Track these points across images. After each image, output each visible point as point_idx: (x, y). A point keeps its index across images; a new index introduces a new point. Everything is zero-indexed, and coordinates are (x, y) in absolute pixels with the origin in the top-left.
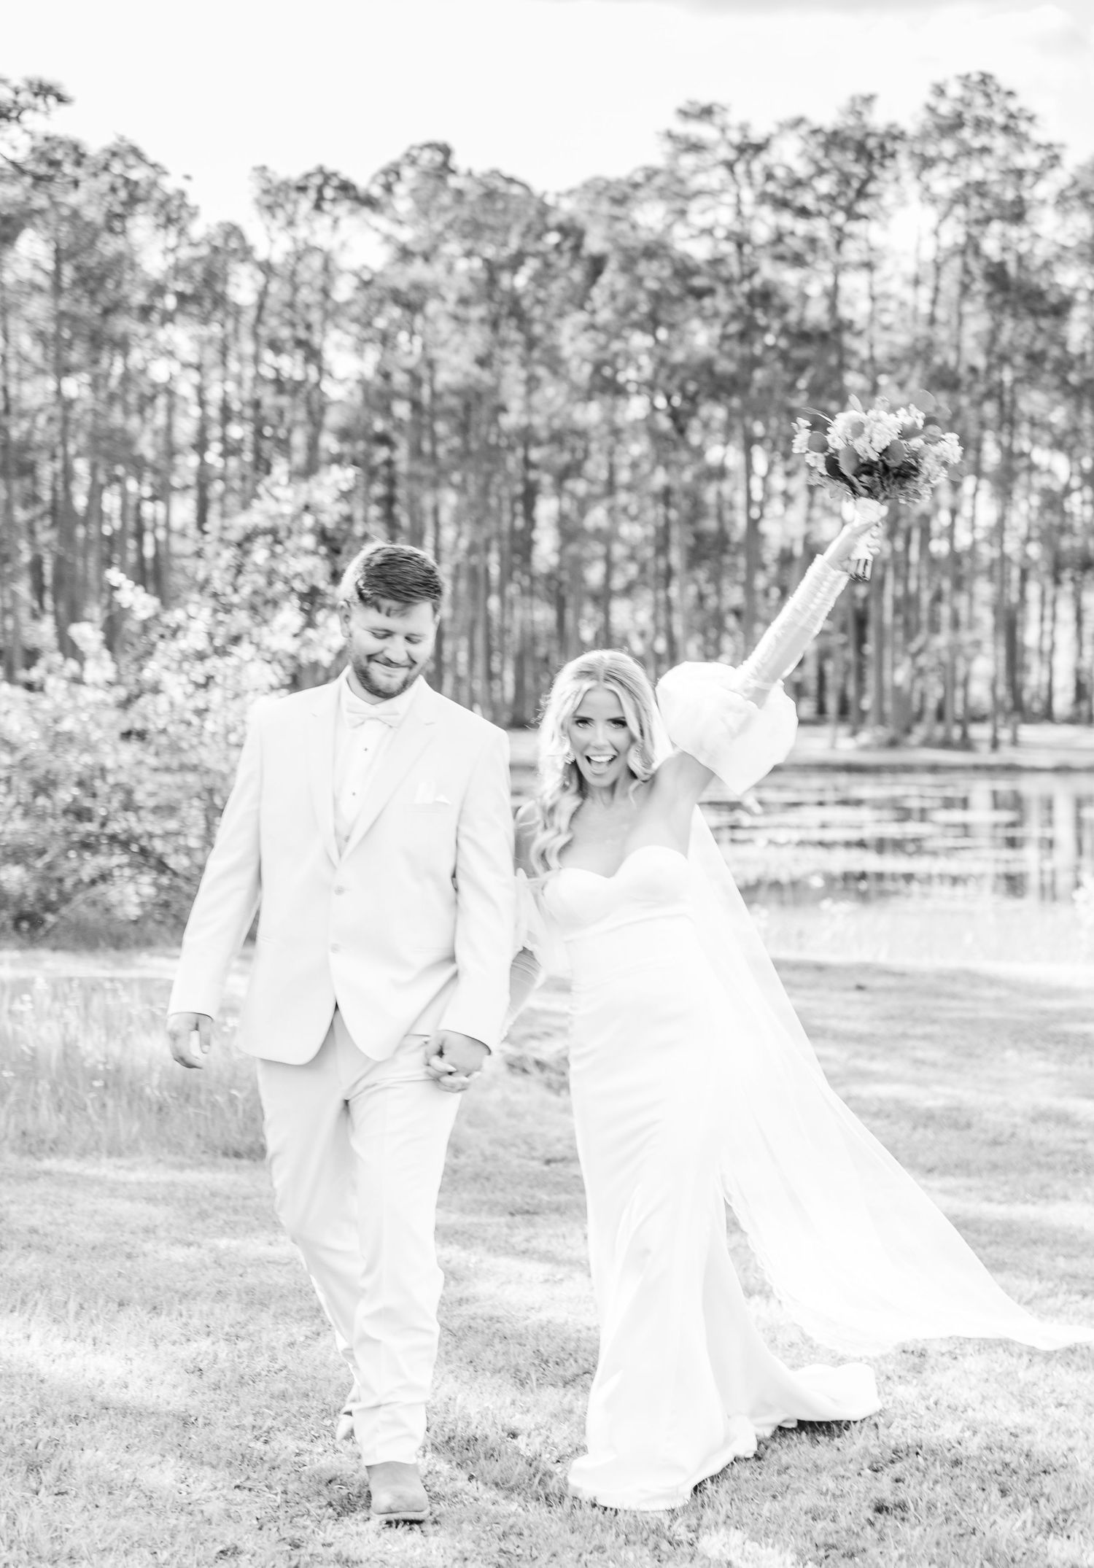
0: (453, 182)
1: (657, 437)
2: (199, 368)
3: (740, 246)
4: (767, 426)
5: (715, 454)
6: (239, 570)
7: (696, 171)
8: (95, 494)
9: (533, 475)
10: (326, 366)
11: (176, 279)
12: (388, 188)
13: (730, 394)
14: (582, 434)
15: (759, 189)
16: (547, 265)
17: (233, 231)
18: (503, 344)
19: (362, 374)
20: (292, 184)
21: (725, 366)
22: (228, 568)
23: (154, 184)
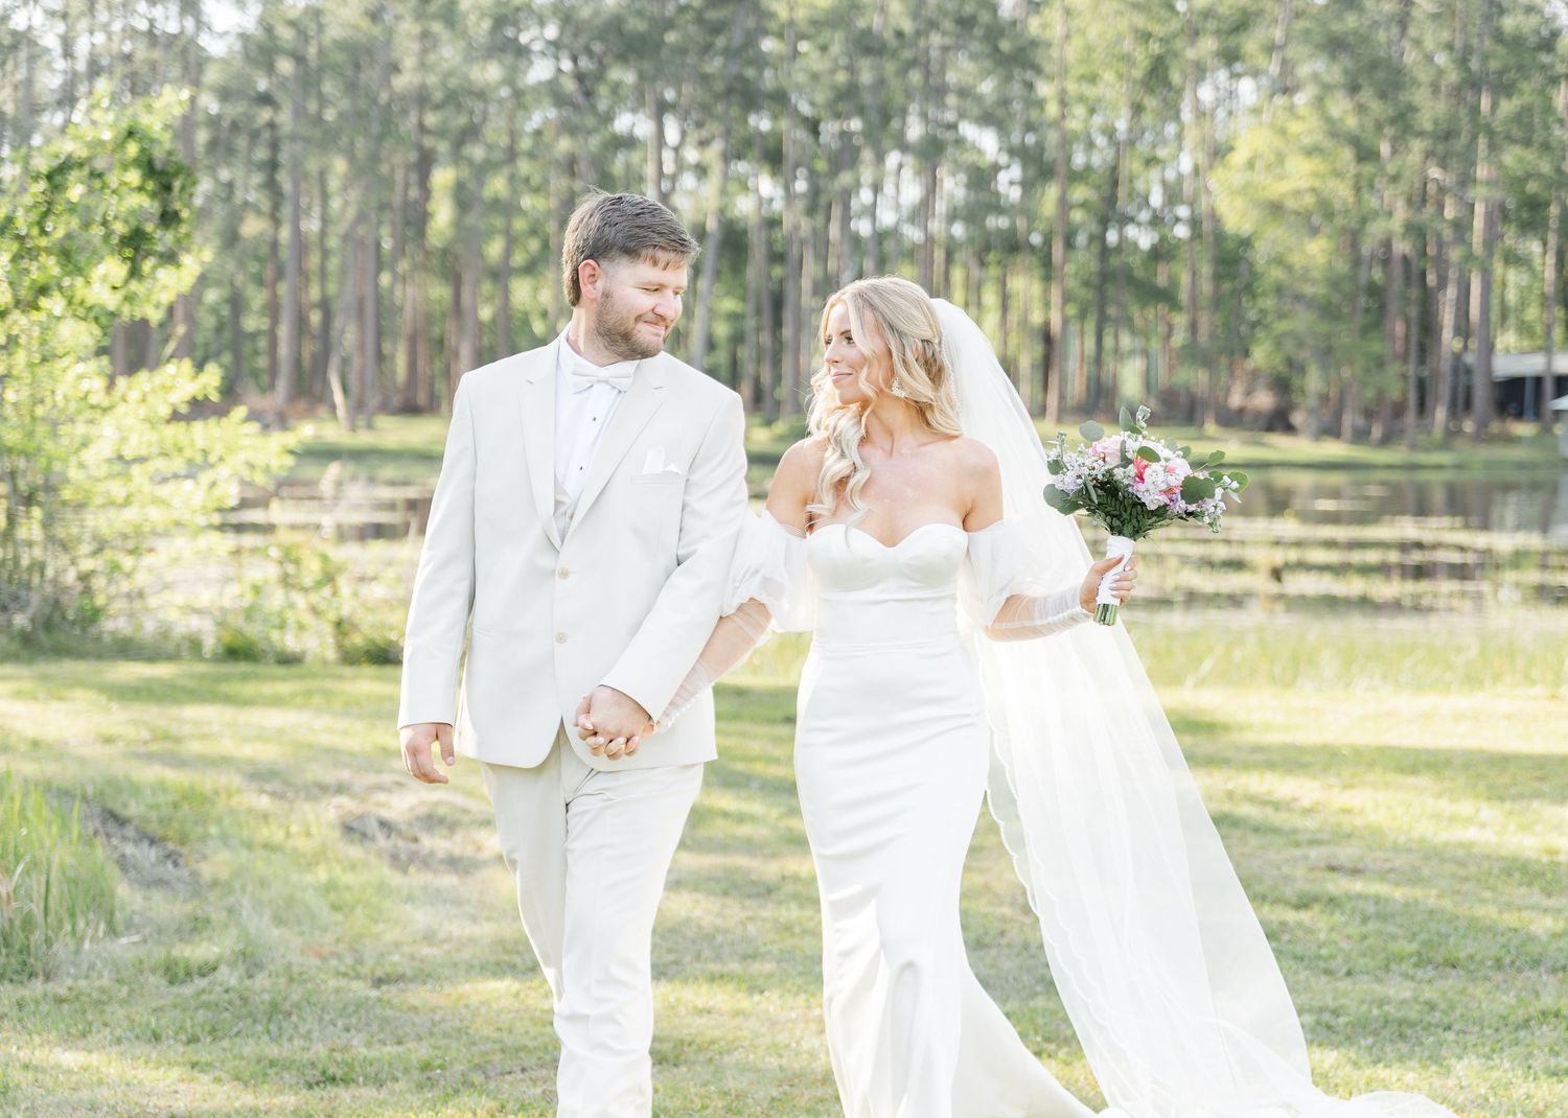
1: (559, 99)
2: (65, 16)
4: (679, 93)
5: (623, 123)
6: (49, 208)
9: (428, 142)
10: (205, 19)
13: (641, 56)
14: (481, 95)
19: (243, 28)
21: (636, 25)
22: (35, 205)
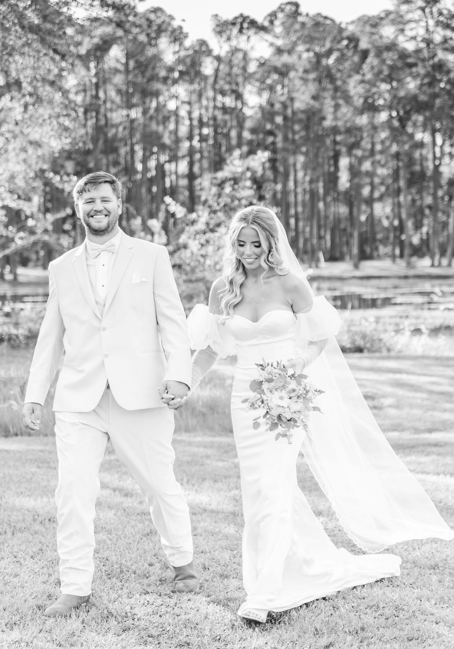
0: (300, 19)
1: (392, 129)
2: (189, 103)
3: (428, 45)
4: (442, 124)
5: (419, 136)
6: (219, 195)
7: (407, 12)
8: (144, 161)
9: (338, 147)
10: (245, 102)
11: (179, 64)
12: (271, 22)
13: (425, 110)
14: (360, 129)
15: (436, 19)
16: (343, 55)
17: (203, 43)
18: (324, 89)
19: (261, 105)
20: (229, 22)
21: (423, 98)
22: (215, 195)
23: (169, 24)
